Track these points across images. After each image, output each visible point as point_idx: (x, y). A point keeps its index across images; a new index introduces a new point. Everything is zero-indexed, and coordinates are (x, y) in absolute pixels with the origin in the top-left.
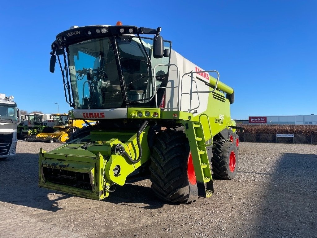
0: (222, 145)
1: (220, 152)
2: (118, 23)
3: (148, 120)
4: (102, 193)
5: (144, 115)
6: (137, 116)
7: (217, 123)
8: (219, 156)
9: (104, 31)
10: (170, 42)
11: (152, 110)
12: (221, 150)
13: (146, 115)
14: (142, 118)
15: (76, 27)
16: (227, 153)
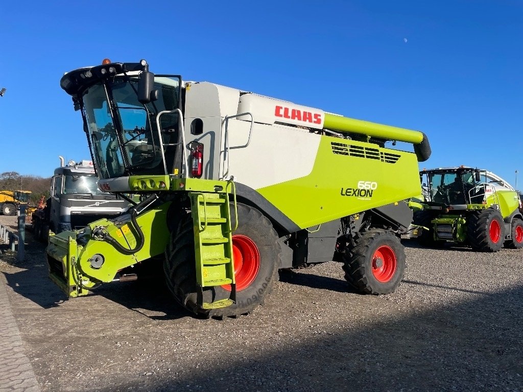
0: (362, 234)
1: (355, 245)
2: (105, 61)
3: (157, 192)
4: (74, 288)
5: (149, 185)
6: (140, 186)
7: (350, 195)
8: (352, 253)
9: (89, 75)
10: (179, 77)
11: (157, 178)
12: (356, 242)
13: (151, 186)
14: (147, 189)
15: (66, 73)
16: (366, 248)
